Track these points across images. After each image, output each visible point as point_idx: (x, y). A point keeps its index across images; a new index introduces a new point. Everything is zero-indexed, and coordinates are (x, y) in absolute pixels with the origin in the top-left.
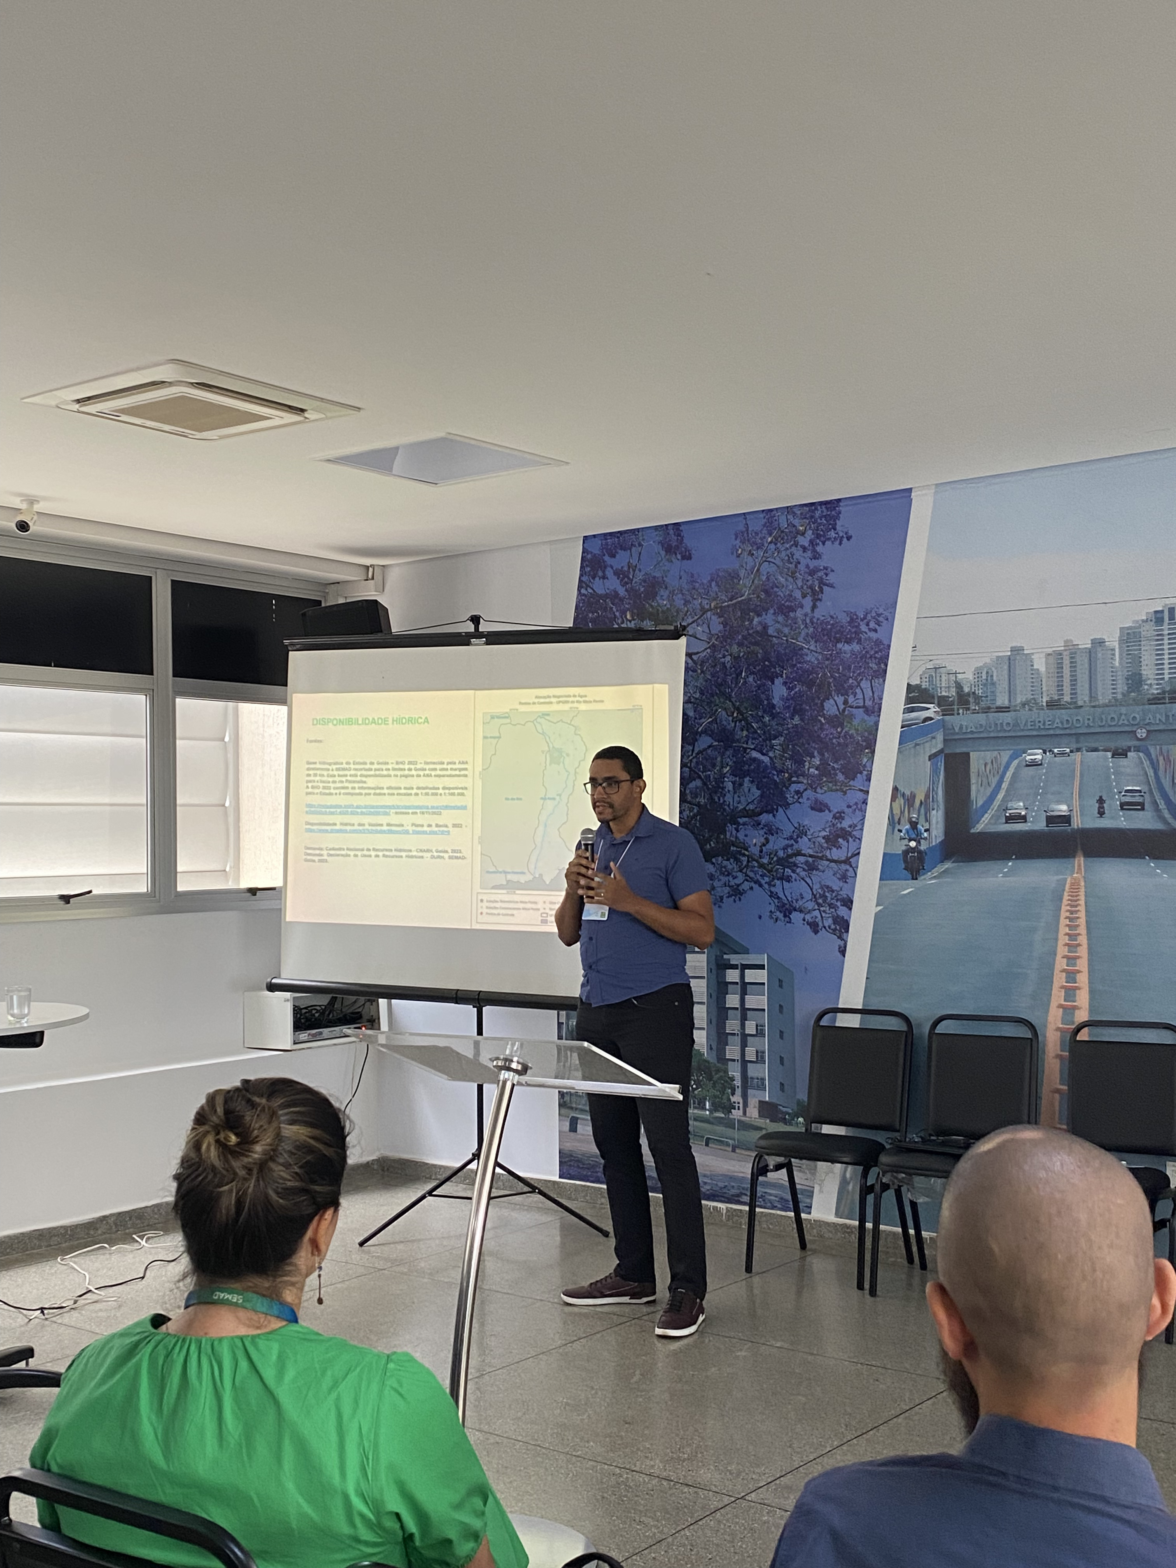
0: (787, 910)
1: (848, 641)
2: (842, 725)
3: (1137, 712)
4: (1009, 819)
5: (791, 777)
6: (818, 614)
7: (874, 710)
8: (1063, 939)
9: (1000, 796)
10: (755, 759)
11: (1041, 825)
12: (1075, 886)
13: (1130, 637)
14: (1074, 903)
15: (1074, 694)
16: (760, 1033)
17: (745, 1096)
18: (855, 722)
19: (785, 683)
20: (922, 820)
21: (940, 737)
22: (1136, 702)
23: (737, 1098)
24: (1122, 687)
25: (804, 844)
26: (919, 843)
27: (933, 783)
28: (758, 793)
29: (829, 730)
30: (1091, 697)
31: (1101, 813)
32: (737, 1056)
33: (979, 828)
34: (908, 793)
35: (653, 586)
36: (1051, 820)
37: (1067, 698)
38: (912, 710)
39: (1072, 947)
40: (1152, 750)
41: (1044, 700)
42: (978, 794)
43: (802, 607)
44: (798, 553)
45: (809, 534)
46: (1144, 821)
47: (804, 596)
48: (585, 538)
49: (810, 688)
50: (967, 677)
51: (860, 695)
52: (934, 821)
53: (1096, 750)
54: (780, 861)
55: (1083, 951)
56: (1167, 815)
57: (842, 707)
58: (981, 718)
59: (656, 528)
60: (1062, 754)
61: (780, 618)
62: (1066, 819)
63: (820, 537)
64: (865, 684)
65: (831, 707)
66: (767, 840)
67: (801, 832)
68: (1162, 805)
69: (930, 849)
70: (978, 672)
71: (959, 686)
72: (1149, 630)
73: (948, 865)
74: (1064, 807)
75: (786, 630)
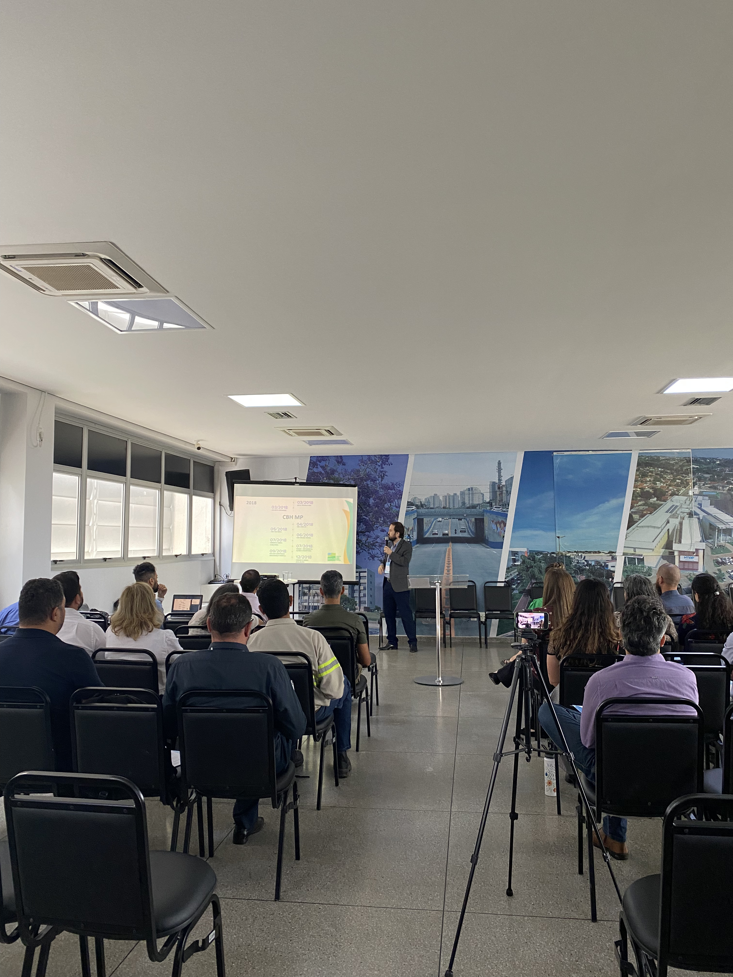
0: (373, 557)
1: (391, 490)
2: (389, 510)
3: (464, 510)
4: (433, 534)
5: (375, 523)
6: (383, 482)
7: (399, 507)
8: (446, 562)
9: (431, 529)
10: (364, 518)
11: (441, 536)
12: (449, 550)
13: (462, 493)
14: (449, 554)
15: (449, 506)
16: (365, 589)
17: (360, 606)
18: (393, 510)
19: (373, 499)
20: (411, 534)
21: (416, 514)
22: (464, 508)
23: (357, 607)
24: (460, 505)
25: (378, 540)
26: (410, 540)
27: (414, 525)
28: (365, 527)
29: (386, 512)
30: (453, 507)
31: (456, 533)
32: (358, 596)
33: (426, 536)
34: (407, 528)
35: (333, 472)
36: (444, 534)
37: (448, 506)
38: (409, 507)
39: (449, 564)
40: (468, 519)
41: (442, 506)
42: (425, 528)
43: (378, 480)
44: (377, 467)
45: (380, 462)
46: (465, 535)
47: (379, 477)
48: (311, 457)
49: (381, 500)
50: (423, 500)
51: (394, 503)
52: (414, 534)
53: (454, 519)
54: (371, 544)
55: (451, 565)
56: (471, 533)
57: (389, 506)
58: (427, 510)
59: (334, 456)
60: (447, 519)
61: (372, 483)
62: (447, 534)
63: (384, 463)
64: (396, 500)
65: (386, 506)
66: (368, 539)
67: (378, 537)
68: (470, 532)
69: (413, 541)
70: (426, 499)
71: (421, 502)
72: (467, 492)
73: (418, 545)
74: (447, 532)
75: (374, 486)
